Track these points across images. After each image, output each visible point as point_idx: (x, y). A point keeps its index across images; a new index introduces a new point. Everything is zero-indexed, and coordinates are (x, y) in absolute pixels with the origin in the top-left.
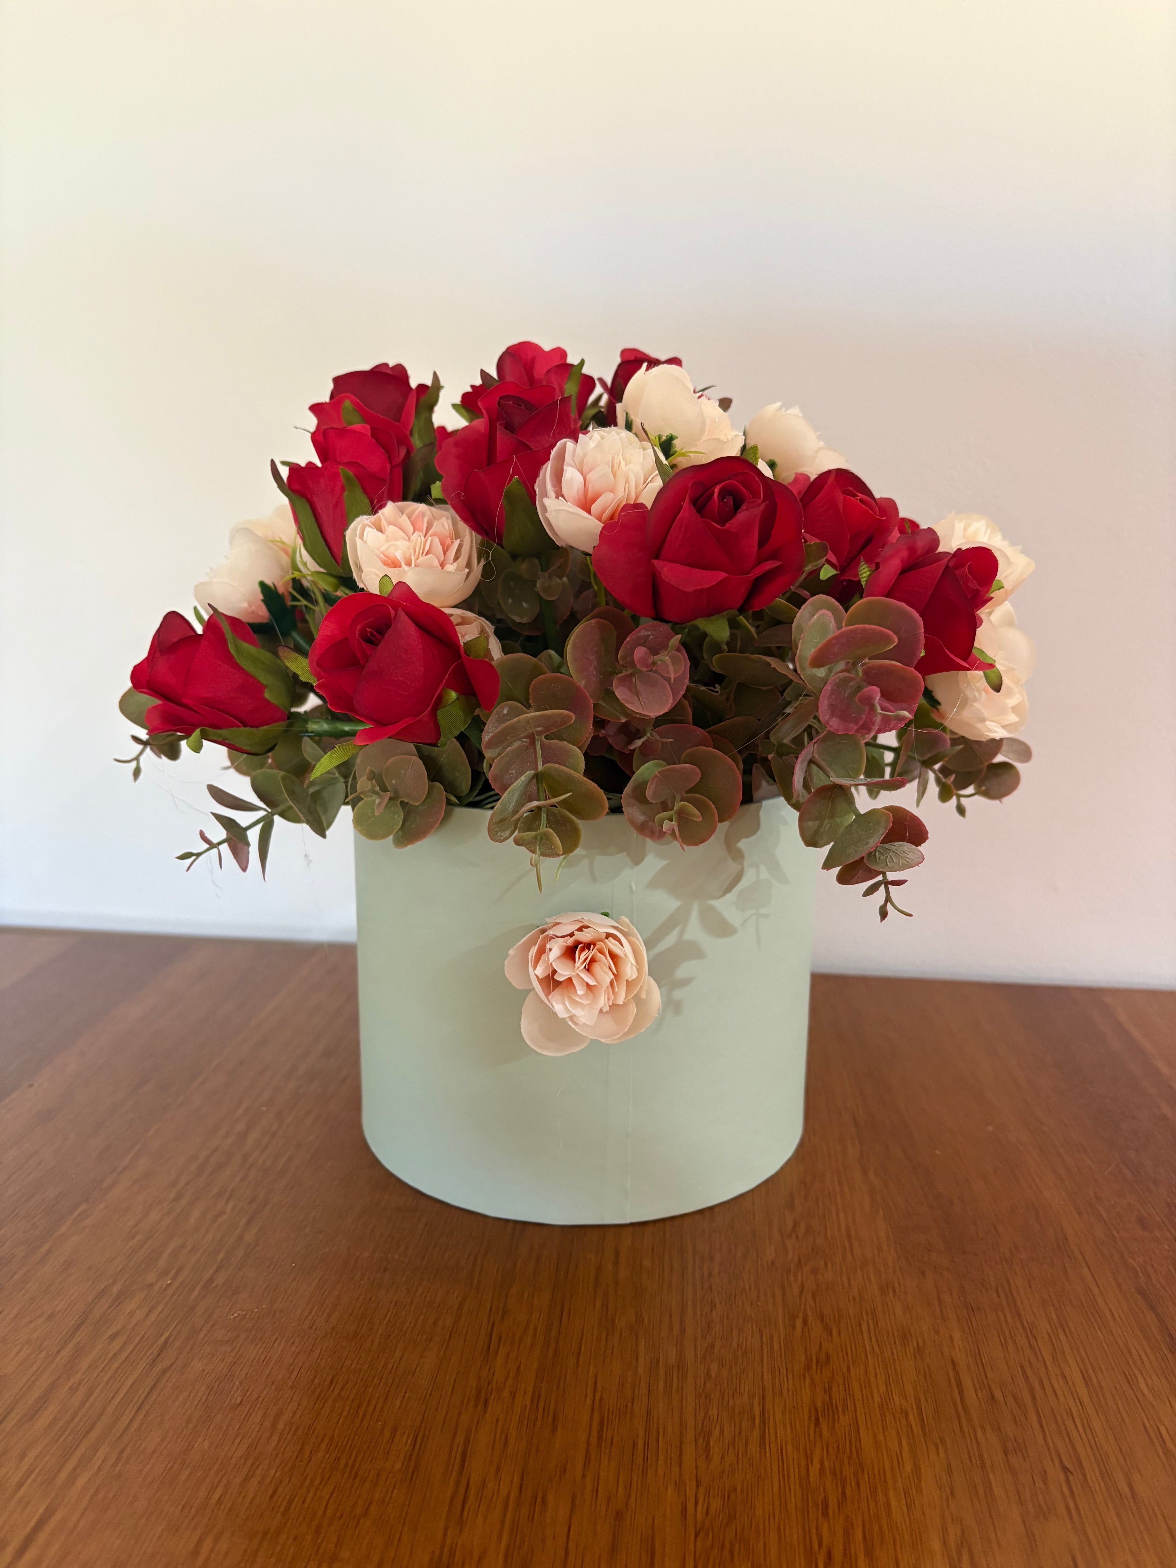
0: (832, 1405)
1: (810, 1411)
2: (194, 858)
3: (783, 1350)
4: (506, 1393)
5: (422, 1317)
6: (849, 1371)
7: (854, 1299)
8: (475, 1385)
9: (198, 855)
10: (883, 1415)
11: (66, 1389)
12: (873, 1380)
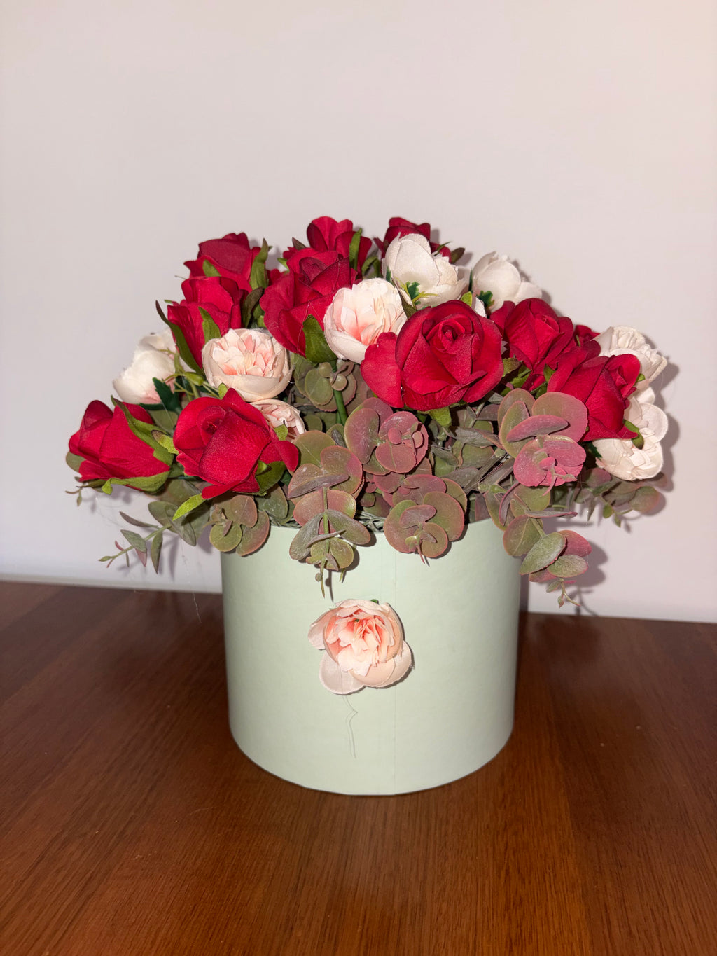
0: (522, 936)
1: (507, 942)
2: (110, 560)
3: (491, 894)
4: (305, 922)
5: (255, 862)
6: (535, 911)
7: (541, 856)
8: (286, 914)
9: (114, 558)
10: (556, 945)
11: (26, 908)
12: (551, 919)
